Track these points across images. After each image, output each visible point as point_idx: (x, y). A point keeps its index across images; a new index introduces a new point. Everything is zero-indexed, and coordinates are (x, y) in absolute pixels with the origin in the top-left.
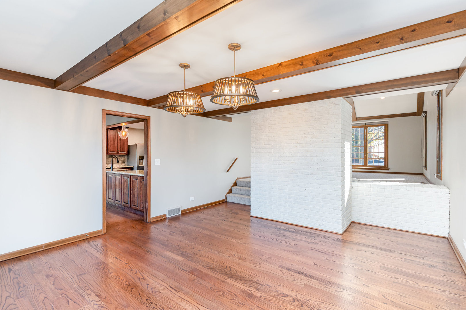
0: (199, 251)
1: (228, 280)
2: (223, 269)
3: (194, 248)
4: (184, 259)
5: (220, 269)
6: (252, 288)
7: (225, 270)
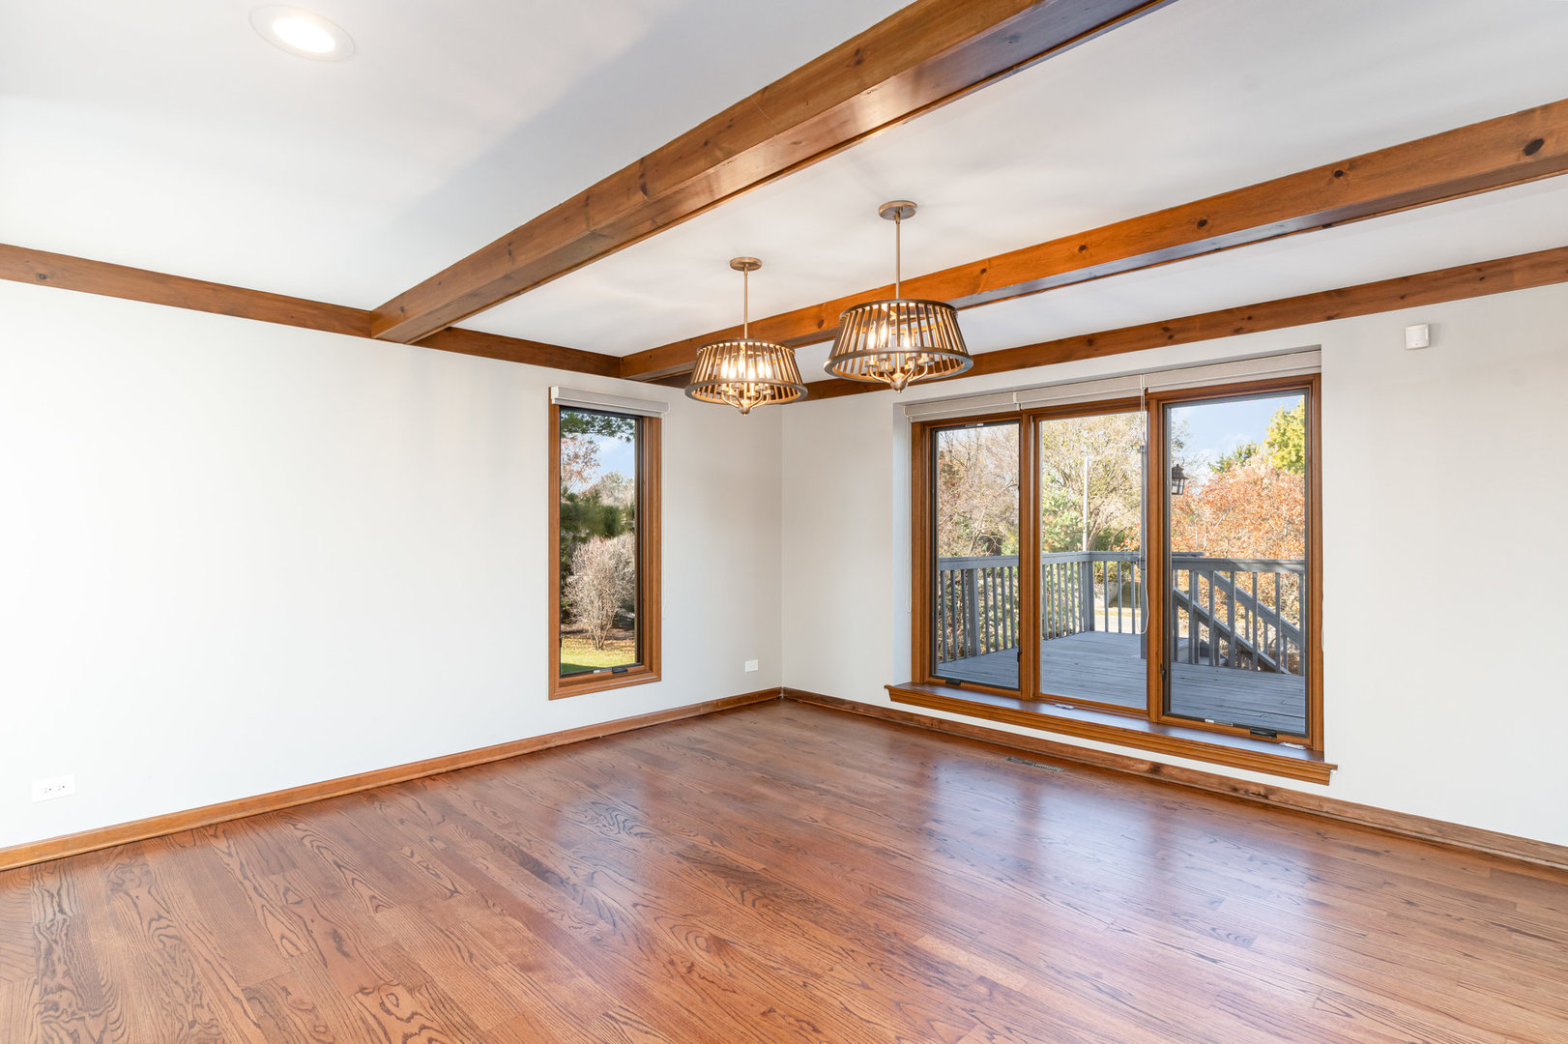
0: (865, 986)
1: (758, 866)
2: (768, 898)
3: (898, 1004)
4: (915, 943)
5: (774, 899)
6: (705, 850)
7: (763, 893)
